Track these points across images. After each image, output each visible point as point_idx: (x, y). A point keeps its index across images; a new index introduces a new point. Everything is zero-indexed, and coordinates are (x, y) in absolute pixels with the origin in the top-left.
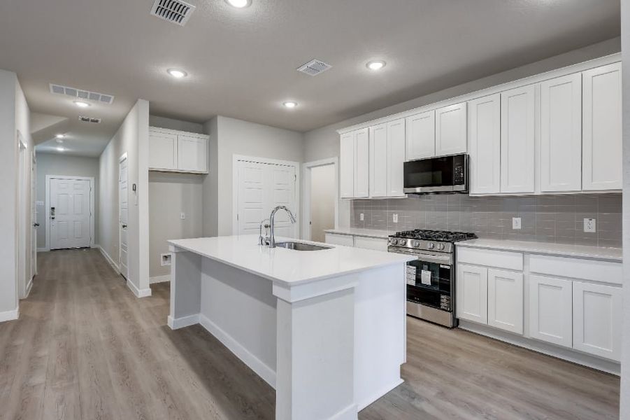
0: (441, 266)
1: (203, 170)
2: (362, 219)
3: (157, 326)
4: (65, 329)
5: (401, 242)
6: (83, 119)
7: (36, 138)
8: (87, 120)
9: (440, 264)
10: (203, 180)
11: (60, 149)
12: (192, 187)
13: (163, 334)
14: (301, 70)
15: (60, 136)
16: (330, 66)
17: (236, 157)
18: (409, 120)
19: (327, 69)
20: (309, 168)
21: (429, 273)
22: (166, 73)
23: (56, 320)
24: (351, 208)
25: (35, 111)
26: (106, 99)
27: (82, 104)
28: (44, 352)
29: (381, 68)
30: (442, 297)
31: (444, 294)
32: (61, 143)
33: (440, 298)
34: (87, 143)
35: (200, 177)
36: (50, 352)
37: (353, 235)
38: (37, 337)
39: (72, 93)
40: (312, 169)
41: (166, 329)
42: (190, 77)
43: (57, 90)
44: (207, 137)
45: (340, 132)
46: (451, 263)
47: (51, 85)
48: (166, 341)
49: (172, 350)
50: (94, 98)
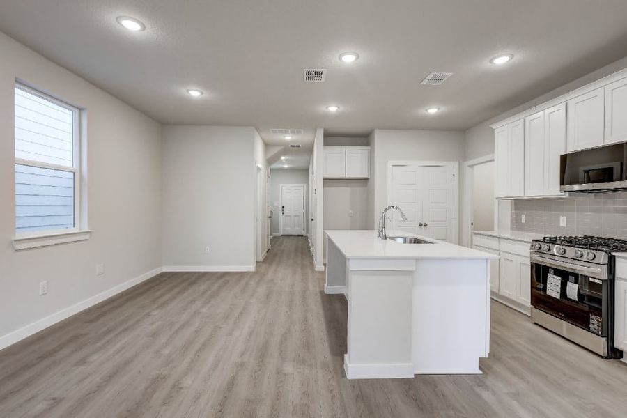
0: (591, 279)
1: (365, 176)
2: (523, 221)
3: (318, 289)
4: (272, 280)
5: (545, 247)
6: (292, 146)
7: (269, 162)
8: (294, 146)
9: (589, 277)
10: (367, 183)
11: (286, 166)
12: (358, 190)
13: (319, 295)
14: (424, 82)
15: (283, 158)
16: (450, 74)
17: (391, 163)
18: (571, 103)
19: (448, 77)
20: (471, 166)
21: (576, 286)
22: (326, 110)
23: (270, 275)
24: (512, 208)
25: (267, 145)
26: (299, 132)
27: (288, 138)
28: (259, 290)
29: (507, 62)
30: (592, 316)
31: (594, 314)
32: (285, 162)
33: (589, 318)
34: (300, 161)
35: (364, 182)
36: (262, 290)
37: (500, 238)
38: (259, 281)
39: (281, 132)
40: (475, 167)
41: (322, 292)
42: (342, 108)
43: (275, 132)
44: (369, 148)
45: (494, 126)
46: (605, 276)
47: (271, 129)
48: (319, 299)
49: (319, 304)
50: (293, 132)
